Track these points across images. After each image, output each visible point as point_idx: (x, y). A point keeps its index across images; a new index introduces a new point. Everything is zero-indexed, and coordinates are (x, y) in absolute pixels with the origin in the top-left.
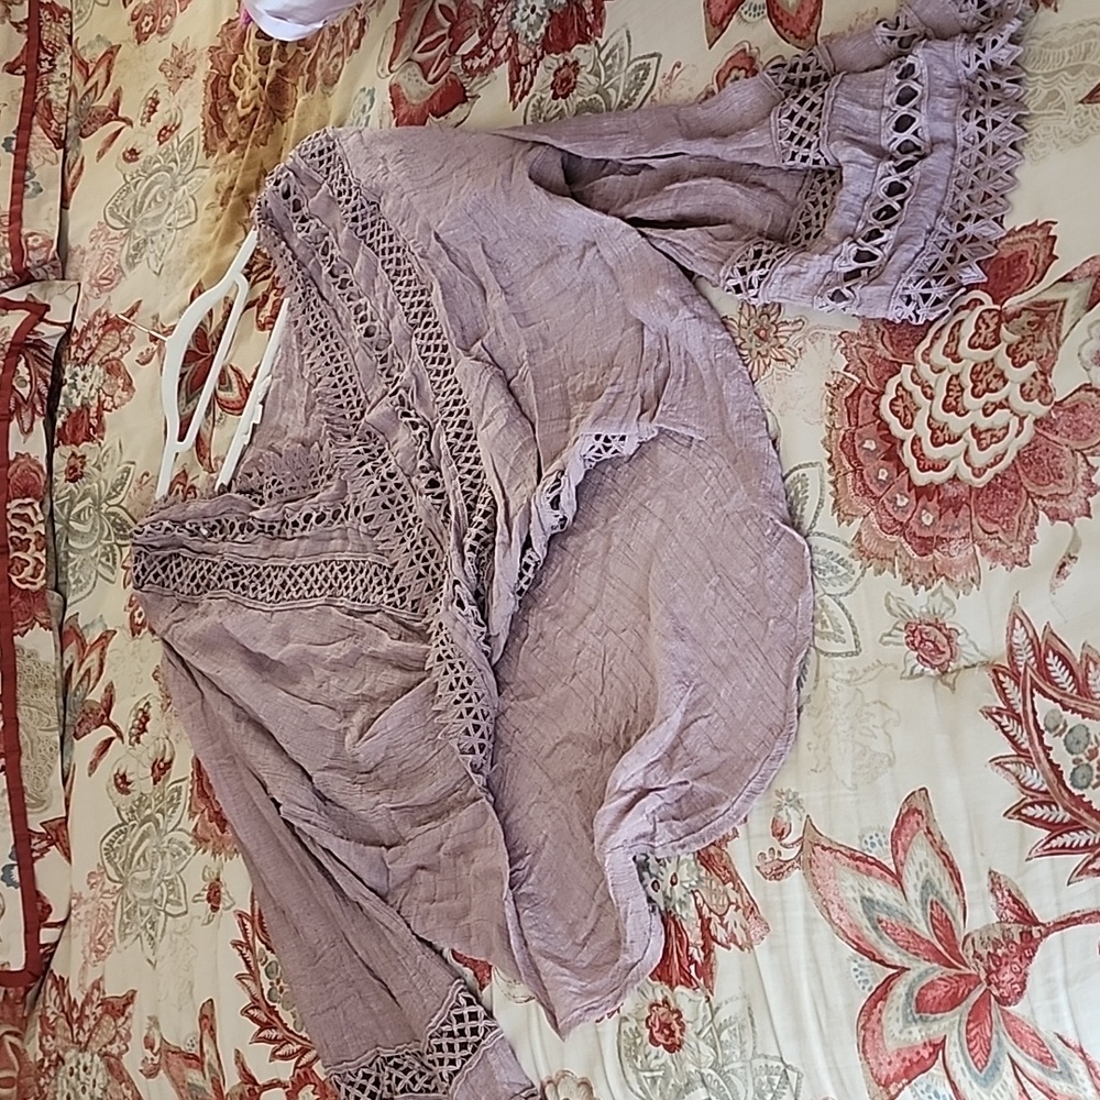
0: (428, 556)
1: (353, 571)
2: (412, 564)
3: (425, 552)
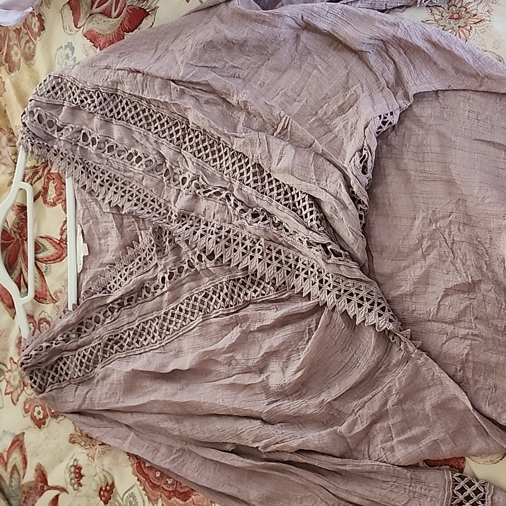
0: (278, 255)
1: (214, 293)
2: (269, 265)
3: (274, 254)
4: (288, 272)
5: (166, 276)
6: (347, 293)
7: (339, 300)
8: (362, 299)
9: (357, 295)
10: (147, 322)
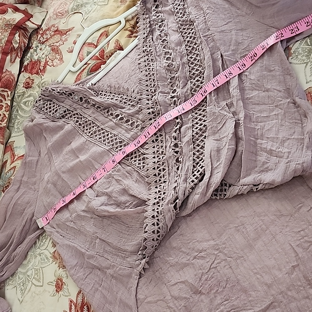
0: (162, 170)
2: (154, 169)
3: (161, 168)
4: (156, 182)
5: (120, 116)
6: (158, 222)
7: (152, 218)
8: (158, 232)
9: (159, 228)
10: (94, 123)
